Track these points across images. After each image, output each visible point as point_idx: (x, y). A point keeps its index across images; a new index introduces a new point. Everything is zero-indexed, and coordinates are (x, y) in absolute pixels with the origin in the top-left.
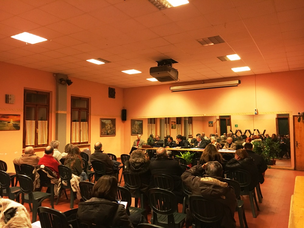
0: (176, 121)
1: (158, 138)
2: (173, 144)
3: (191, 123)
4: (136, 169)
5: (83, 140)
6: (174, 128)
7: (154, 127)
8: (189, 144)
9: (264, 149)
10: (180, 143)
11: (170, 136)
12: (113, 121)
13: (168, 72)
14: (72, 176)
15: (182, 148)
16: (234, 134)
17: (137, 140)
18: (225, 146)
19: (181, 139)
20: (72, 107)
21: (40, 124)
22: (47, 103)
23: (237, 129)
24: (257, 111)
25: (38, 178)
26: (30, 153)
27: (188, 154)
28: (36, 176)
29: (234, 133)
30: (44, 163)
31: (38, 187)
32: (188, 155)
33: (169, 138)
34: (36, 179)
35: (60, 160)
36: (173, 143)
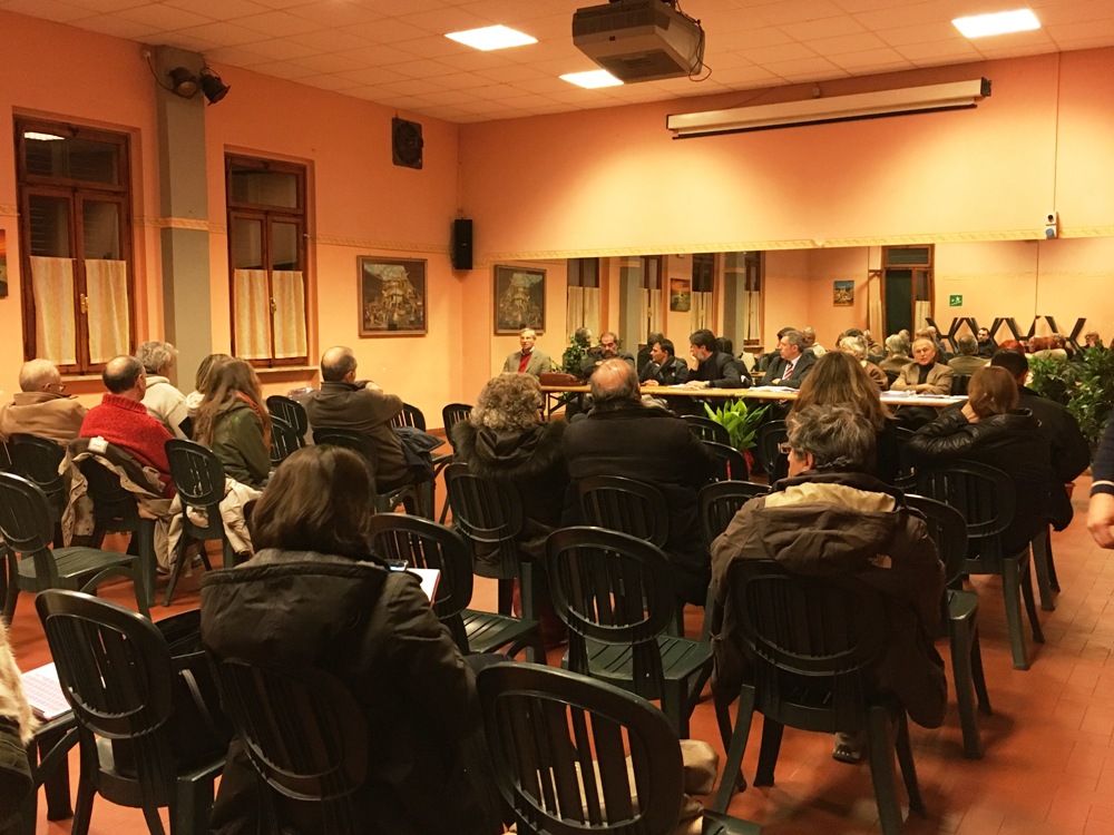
0: (690, 277)
1: (609, 345)
2: (674, 369)
3: (757, 289)
4: (501, 458)
5: (286, 348)
6: (684, 306)
7: (596, 303)
8: (742, 369)
9: (1074, 390)
10: (702, 364)
11: (660, 336)
12: (416, 271)
13: (658, 30)
14: (227, 488)
15: (712, 386)
16: (945, 337)
17: (517, 354)
18: (902, 376)
19: (707, 349)
20: (232, 204)
21: (96, 274)
22: (119, 183)
23: (960, 313)
24: (1058, 225)
25: (80, 493)
26: (43, 389)
27: (738, 410)
28: (74, 484)
29: (945, 331)
30: (104, 432)
31: (86, 533)
32: (737, 414)
33: (657, 347)
34: (74, 498)
35: (180, 426)
36: (674, 365)
